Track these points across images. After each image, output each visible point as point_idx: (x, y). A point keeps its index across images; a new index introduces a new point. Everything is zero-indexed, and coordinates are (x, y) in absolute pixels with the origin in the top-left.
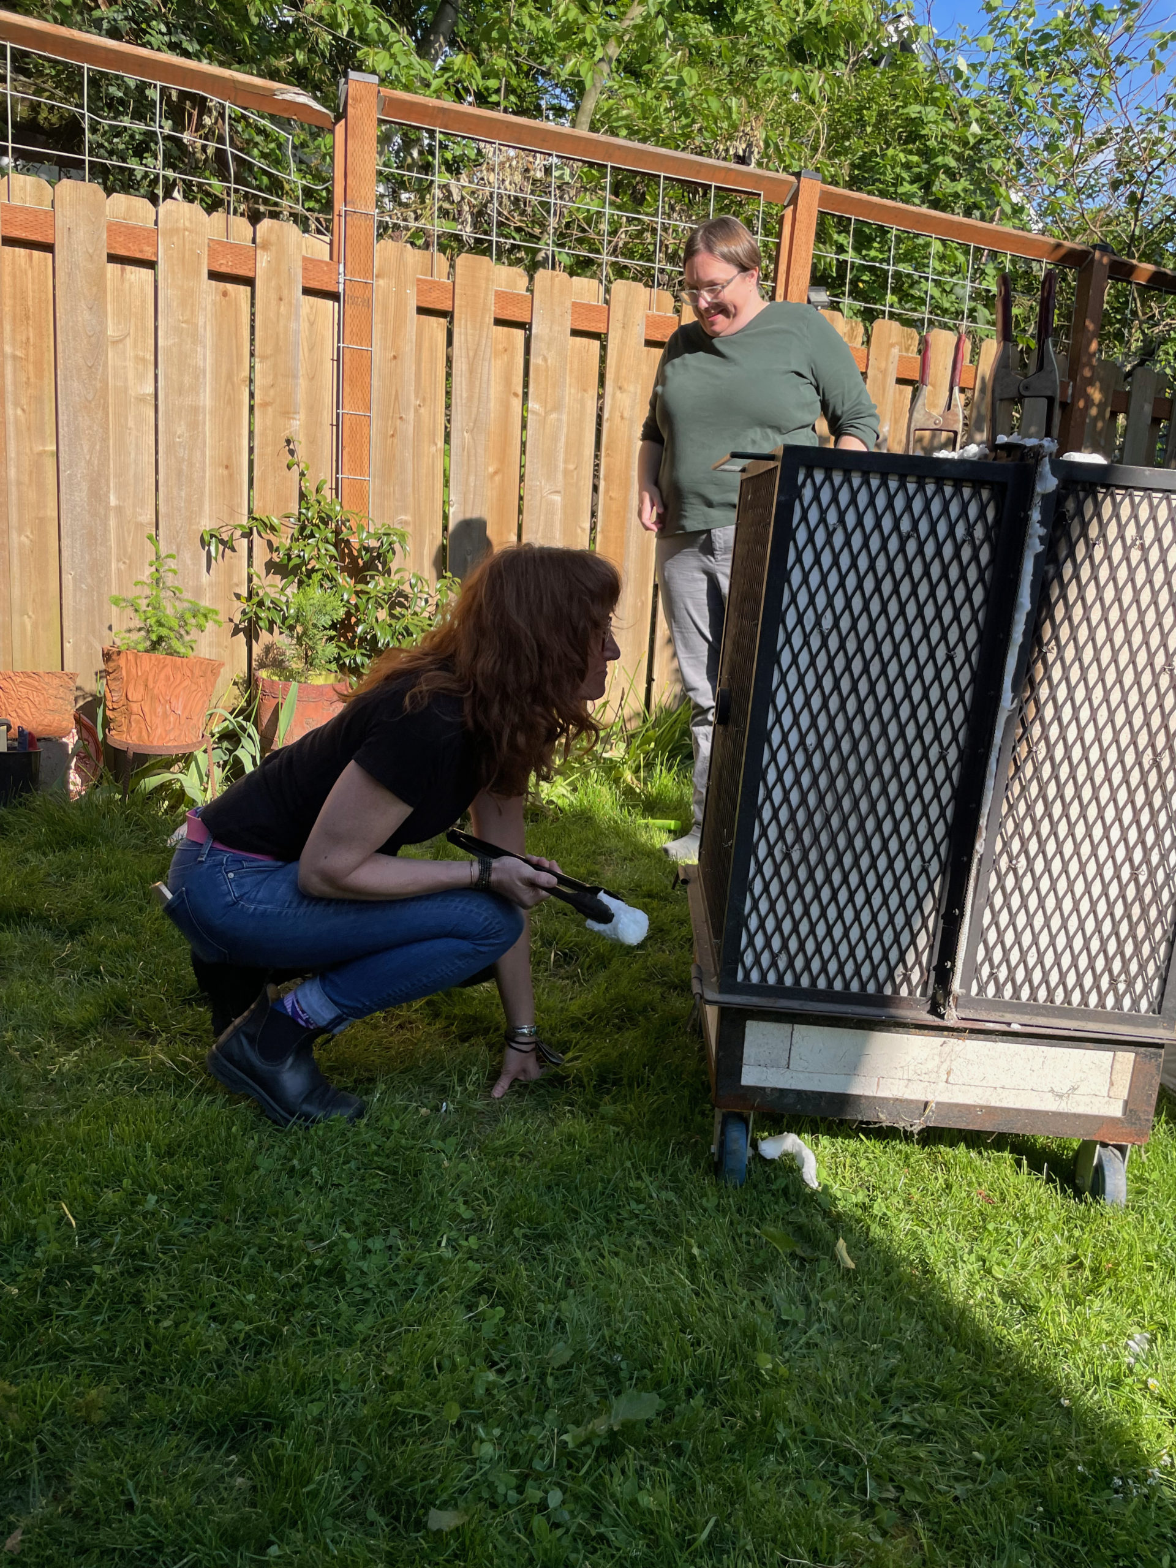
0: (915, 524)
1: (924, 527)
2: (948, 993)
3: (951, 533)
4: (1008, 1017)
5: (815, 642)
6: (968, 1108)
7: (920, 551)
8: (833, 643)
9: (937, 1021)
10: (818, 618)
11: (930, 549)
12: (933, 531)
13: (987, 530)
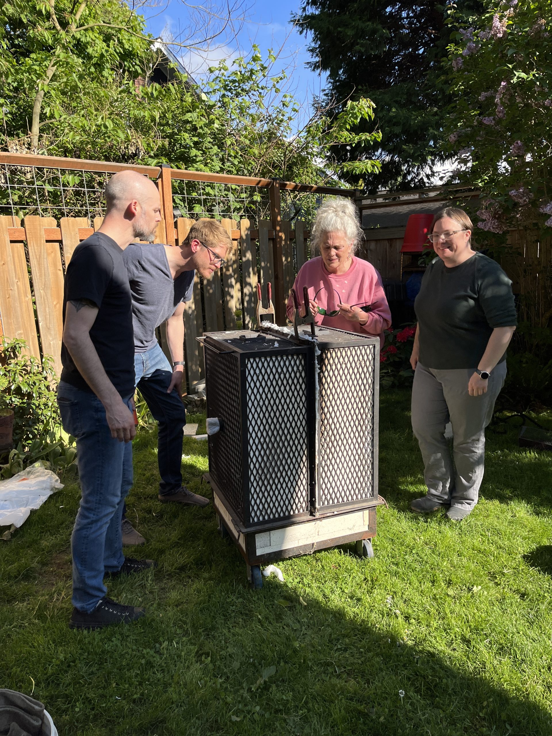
0: (282, 369)
1: (285, 370)
2: (315, 508)
3: (293, 370)
4: (333, 510)
5: (259, 410)
6: (325, 541)
7: (285, 377)
8: (264, 409)
9: (314, 518)
10: (258, 402)
11: (287, 376)
12: (288, 370)
13: (303, 367)
